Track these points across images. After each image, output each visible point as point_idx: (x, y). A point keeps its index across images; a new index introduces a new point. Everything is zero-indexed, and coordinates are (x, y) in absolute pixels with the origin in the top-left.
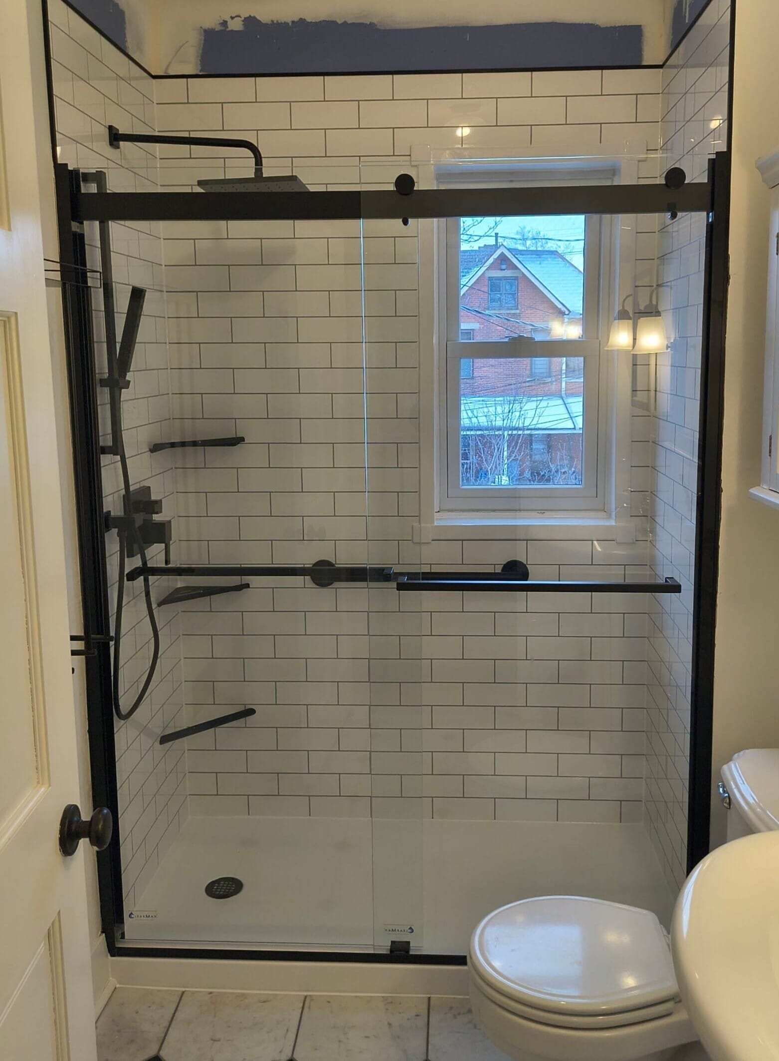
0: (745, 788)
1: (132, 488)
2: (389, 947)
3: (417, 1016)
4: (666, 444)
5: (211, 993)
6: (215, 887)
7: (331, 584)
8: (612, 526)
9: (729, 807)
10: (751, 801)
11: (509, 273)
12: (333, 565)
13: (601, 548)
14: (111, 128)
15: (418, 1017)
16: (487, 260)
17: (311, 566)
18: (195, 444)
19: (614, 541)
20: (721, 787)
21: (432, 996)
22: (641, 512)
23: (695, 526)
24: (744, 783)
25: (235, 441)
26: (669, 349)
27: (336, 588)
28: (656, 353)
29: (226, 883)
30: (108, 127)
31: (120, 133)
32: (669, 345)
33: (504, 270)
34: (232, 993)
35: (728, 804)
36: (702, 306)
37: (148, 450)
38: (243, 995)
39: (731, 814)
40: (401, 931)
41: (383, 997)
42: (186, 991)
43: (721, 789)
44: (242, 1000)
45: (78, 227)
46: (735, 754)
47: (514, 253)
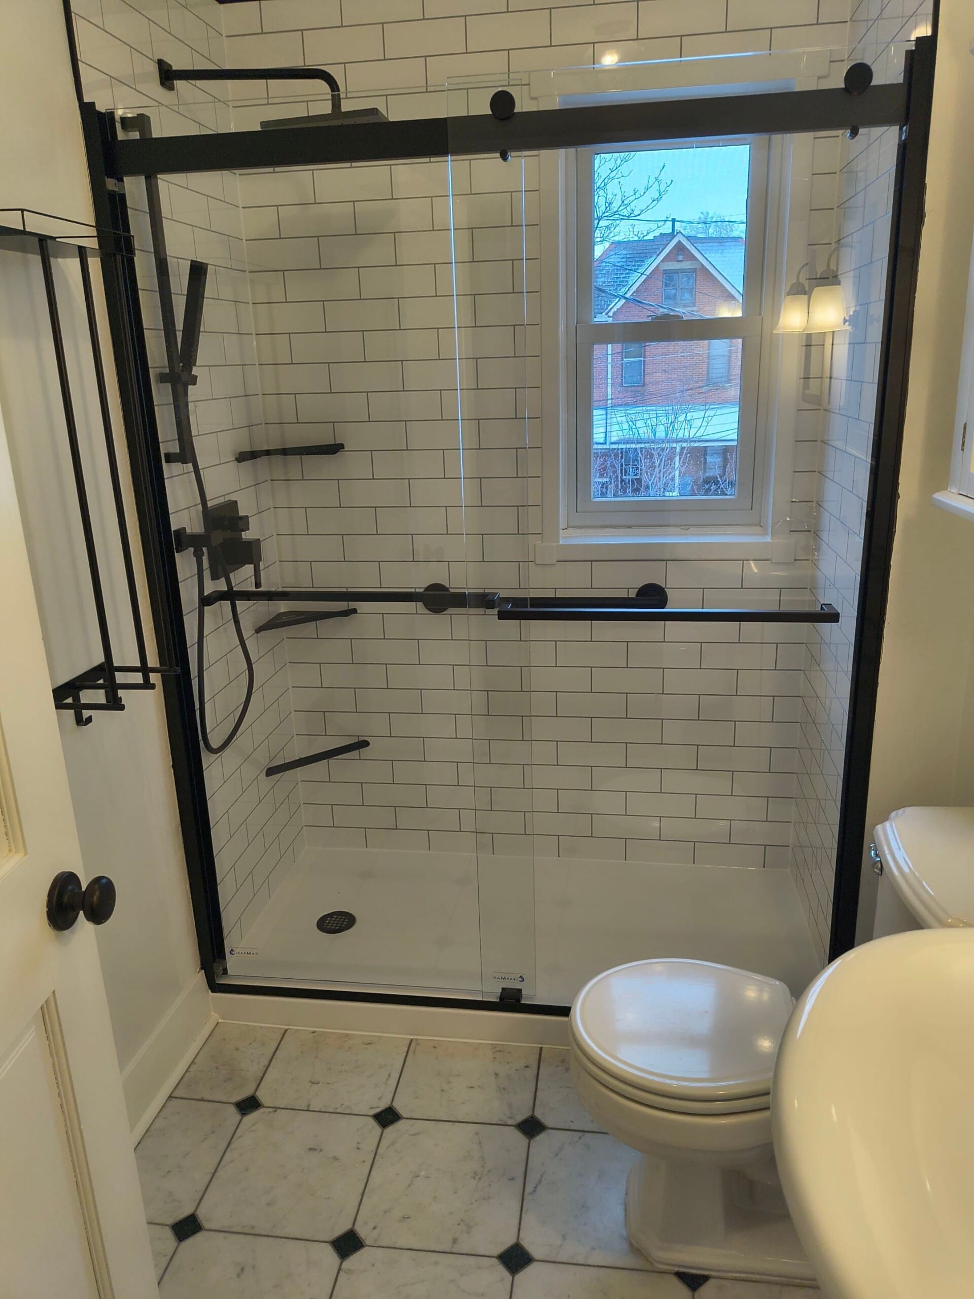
0: (900, 855)
1: (209, 504)
2: (499, 994)
3: (527, 1067)
4: (838, 444)
5: (314, 1032)
6: (327, 921)
7: (445, 610)
8: (768, 543)
9: (880, 873)
10: (906, 870)
11: (686, 265)
12: (446, 589)
13: (757, 569)
14: (161, 63)
15: (527, 1069)
16: (662, 250)
17: (422, 590)
18: (285, 452)
19: (768, 560)
20: (873, 850)
21: (544, 1046)
22: (806, 527)
23: (863, 541)
24: (900, 849)
25: (334, 449)
26: (847, 323)
27: (451, 615)
28: (833, 332)
29: (339, 917)
30: (156, 61)
31: (174, 68)
32: (847, 318)
33: (681, 261)
34: (335, 1033)
35: (879, 870)
36: (886, 260)
37: (234, 459)
38: (347, 1035)
39: (882, 881)
40: (511, 979)
41: (492, 1044)
42: (289, 1029)
43: (873, 852)
44: (345, 1042)
45: (115, 184)
46: (892, 811)
47: (692, 242)
